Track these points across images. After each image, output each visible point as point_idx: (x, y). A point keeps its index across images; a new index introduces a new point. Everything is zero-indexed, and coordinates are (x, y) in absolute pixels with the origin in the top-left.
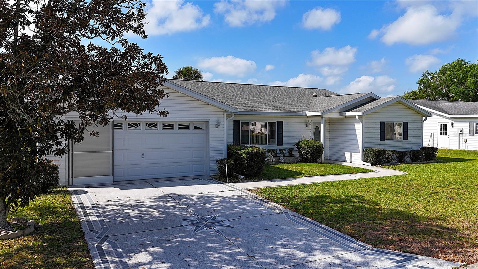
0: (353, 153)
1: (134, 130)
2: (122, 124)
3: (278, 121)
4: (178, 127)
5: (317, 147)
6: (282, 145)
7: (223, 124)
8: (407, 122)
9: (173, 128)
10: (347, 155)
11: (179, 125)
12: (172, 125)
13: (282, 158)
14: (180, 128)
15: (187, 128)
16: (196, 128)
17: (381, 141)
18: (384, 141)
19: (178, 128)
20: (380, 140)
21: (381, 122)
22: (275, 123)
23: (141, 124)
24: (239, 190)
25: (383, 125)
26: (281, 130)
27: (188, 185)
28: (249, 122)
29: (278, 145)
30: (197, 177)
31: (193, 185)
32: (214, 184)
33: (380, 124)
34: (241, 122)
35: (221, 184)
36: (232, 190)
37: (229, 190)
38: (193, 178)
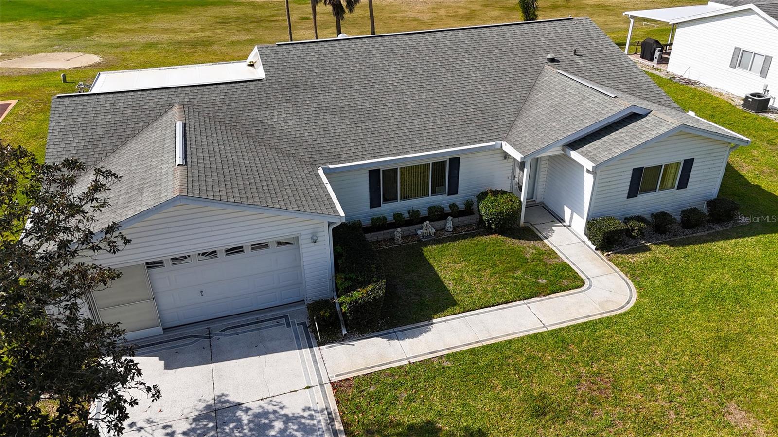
0: (575, 215)
1: (182, 264)
2: (161, 260)
3: (450, 159)
4: (250, 248)
6: (457, 194)
7: (324, 236)
8: (694, 159)
9: (243, 251)
10: (567, 212)
11: (252, 245)
12: (241, 246)
13: (449, 224)
14: (253, 248)
15: (266, 246)
16: (280, 244)
17: (628, 199)
18: (635, 198)
20: (628, 197)
21: (634, 169)
22: (445, 162)
23: (191, 256)
24: (321, 385)
25: (637, 173)
26: (456, 171)
27: (259, 355)
28: (397, 169)
29: (449, 195)
30: (286, 311)
31: (267, 354)
32: (299, 349)
33: (631, 172)
34: (383, 171)
35: (309, 348)
36: (312, 385)
37: (306, 386)
38: (279, 312)
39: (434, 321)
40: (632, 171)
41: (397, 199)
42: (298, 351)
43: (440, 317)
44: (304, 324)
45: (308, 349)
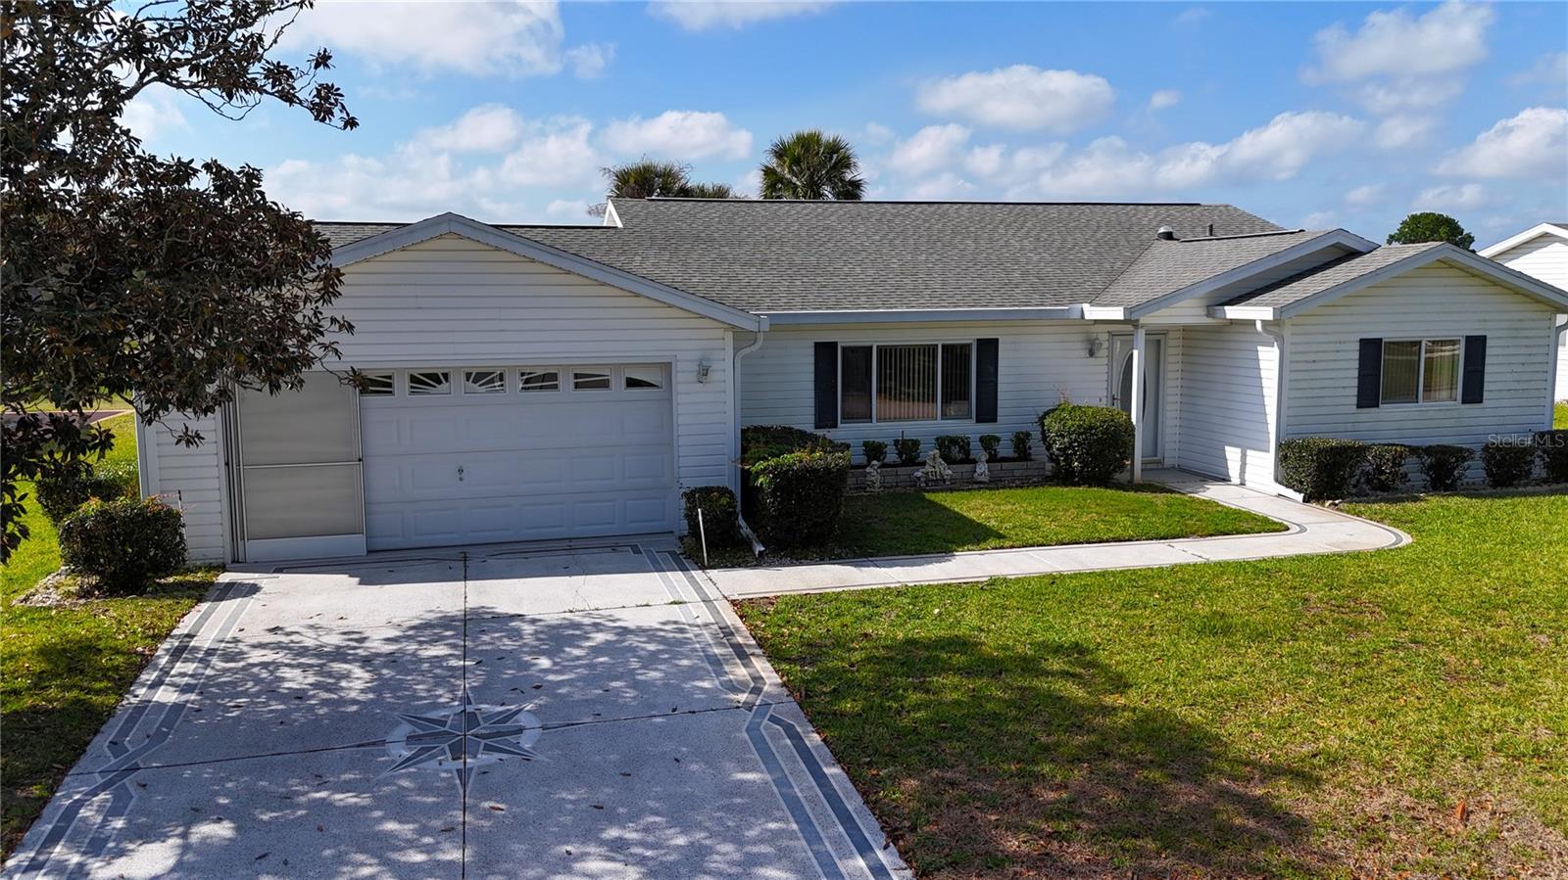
0: (1249, 452)
1: (428, 393)
2: (390, 377)
3: (978, 340)
4: (572, 381)
5: (1106, 432)
6: (995, 421)
7: (724, 370)
8: (1485, 336)
9: (555, 387)
10: (1232, 454)
11: (577, 376)
12: (554, 377)
13: (982, 468)
14: (577, 386)
15: (604, 384)
16: (632, 383)
17: (1360, 410)
18: (1376, 409)
19: (572, 386)
20: (1359, 406)
21: (1361, 340)
22: (969, 346)
23: (451, 378)
24: (706, 601)
25: (1370, 349)
26: (992, 369)
27: (571, 575)
28: (871, 347)
29: (978, 421)
30: (634, 541)
31: (587, 574)
32: (657, 571)
33: (1357, 346)
34: (844, 348)
35: (682, 570)
36: (685, 599)
37: (672, 600)
38: (622, 541)
39: (955, 553)
40: (1358, 344)
41: (871, 417)
42: (656, 574)
43: (969, 550)
44: (672, 554)
45: (680, 573)
